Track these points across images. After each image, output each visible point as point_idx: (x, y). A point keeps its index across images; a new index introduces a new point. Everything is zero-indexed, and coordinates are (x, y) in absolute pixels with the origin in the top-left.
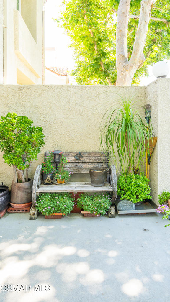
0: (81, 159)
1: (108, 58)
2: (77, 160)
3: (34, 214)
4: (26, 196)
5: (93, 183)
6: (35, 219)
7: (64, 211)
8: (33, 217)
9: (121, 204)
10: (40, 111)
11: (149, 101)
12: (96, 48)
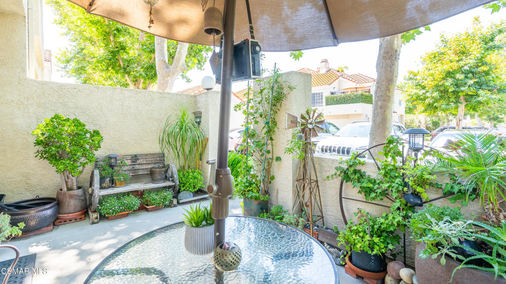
0: (138, 161)
1: (128, 53)
2: (133, 162)
3: (97, 218)
4: (80, 204)
5: (153, 180)
6: (97, 223)
7: (133, 208)
8: (96, 221)
9: (181, 195)
10: (88, 113)
11: (198, 108)
12: (112, 38)
